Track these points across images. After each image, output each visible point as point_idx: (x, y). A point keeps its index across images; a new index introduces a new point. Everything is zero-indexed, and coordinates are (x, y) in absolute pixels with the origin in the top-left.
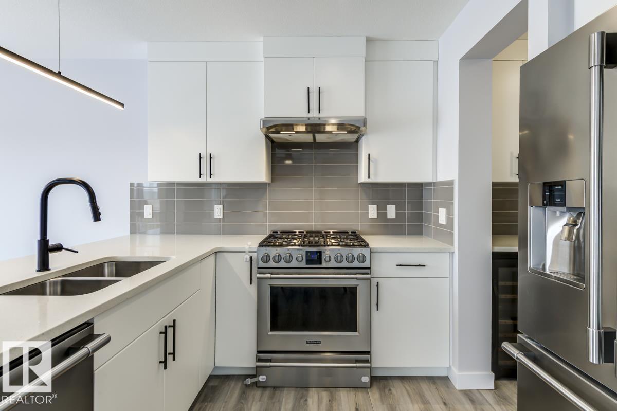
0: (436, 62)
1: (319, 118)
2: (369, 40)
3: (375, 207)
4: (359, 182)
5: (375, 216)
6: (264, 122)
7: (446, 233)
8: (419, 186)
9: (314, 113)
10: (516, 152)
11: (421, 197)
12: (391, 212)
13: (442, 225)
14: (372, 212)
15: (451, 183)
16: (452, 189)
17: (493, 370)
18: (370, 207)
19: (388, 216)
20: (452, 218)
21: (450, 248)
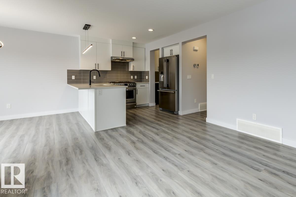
0: (145, 48)
1: (124, 58)
2: (133, 43)
3: (132, 76)
4: (129, 71)
5: (132, 78)
6: (112, 57)
7: (148, 81)
8: (141, 72)
9: (123, 56)
10: (158, 66)
11: (141, 74)
12: (136, 77)
13: (147, 79)
14: (132, 77)
15: (149, 71)
16: (149, 73)
17: (155, 102)
18: (131, 76)
19: (135, 78)
20: (149, 78)
21: (149, 83)
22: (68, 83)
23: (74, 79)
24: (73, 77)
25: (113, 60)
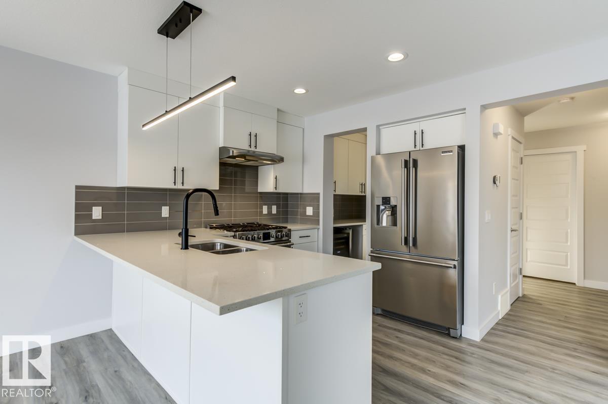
0: (303, 129)
2: (278, 110)
3: (266, 206)
4: (259, 191)
5: (266, 213)
9: (253, 149)
12: (274, 209)
13: (309, 216)
14: (265, 210)
15: (318, 194)
16: (319, 197)
18: (263, 206)
19: (273, 213)
20: (319, 213)
21: (317, 226)
22: (77, 234)
23: (100, 218)
24: (97, 213)
25: (230, 157)
